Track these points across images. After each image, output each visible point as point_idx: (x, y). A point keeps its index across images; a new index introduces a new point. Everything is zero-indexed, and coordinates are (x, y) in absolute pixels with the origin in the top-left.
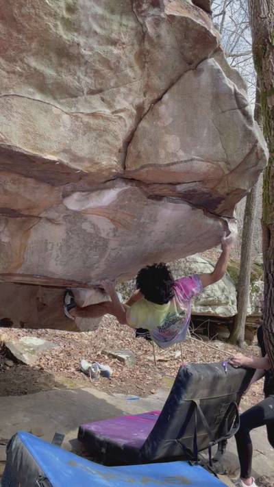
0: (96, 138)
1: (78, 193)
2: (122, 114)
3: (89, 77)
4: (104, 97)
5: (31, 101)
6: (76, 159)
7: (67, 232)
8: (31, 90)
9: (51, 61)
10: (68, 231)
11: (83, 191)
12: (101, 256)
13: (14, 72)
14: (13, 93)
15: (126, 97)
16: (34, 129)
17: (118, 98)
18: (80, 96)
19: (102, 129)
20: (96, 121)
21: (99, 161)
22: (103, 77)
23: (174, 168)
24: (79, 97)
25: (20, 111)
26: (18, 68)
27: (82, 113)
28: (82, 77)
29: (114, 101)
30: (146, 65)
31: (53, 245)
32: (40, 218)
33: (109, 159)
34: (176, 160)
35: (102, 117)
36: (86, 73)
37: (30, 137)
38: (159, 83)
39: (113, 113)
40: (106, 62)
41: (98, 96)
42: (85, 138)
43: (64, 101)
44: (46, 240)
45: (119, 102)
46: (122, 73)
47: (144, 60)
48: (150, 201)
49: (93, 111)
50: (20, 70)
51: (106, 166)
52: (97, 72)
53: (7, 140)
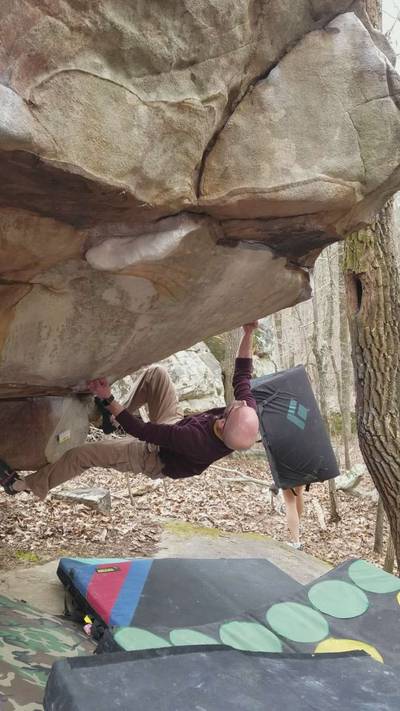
0: (175, 146)
1: (115, 240)
2: (214, 104)
3: (184, 39)
4: (196, 73)
5: (97, 81)
6: (146, 183)
7: (75, 308)
8: (98, 61)
9: (134, 8)
10: (78, 304)
11: (121, 237)
12: (122, 341)
13: (79, 29)
14: (73, 68)
15: (224, 73)
16: (99, 132)
17: (215, 76)
18: (166, 72)
19: (185, 129)
20: (181, 117)
21: (170, 186)
22: (202, 40)
23: (285, 194)
24: (163, 74)
25: (83, 99)
26: (87, 22)
27: (166, 102)
28: (175, 39)
29: (208, 80)
30: (261, 20)
31: (50, 330)
32: (32, 284)
33: (183, 181)
34: (288, 181)
35: (190, 108)
36: (181, 31)
37: (92, 146)
38: (269, 50)
39: (203, 102)
40: (212, 14)
41: (187, 73)
42: (162, 146)
43: (141, 80)
44: (40, 323)
45: (214, 83)
46: (230, 32)
47: (259, 12)
48: (220, 249)
49: (181, 98)
50: (90, 25)
51: (178, 194)
52: (196, 29)
53: (61, 153)
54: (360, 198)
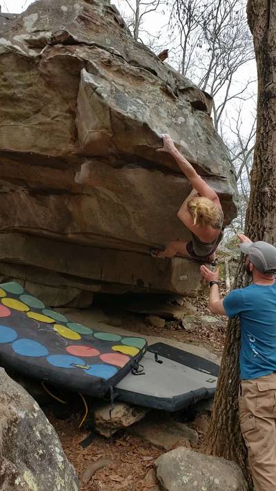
0: (50, 136)
4: (43, 113)
15: (55, 108)
16: (13, 139)
17: (50, 111)
19: (50, 130)
20: (44, 127)
21: (60, 148)
22: (35, 103)
24: (30, 117)
27: (34, 125)
28: (25, 107)
30: (55, 88)
33: (67, 146)
35: (46, 123)
36: (26, 104)
37: (12, 143)
38: (70, 95)
39: (52, 119)
40: (32, 96)
41: (39, 114)
42: (43, 137)
45: (52, 113)
46: (43, 97)
47: (52, 86)
49: (39, 122)
52: (31, 102)
54: (111, 135)
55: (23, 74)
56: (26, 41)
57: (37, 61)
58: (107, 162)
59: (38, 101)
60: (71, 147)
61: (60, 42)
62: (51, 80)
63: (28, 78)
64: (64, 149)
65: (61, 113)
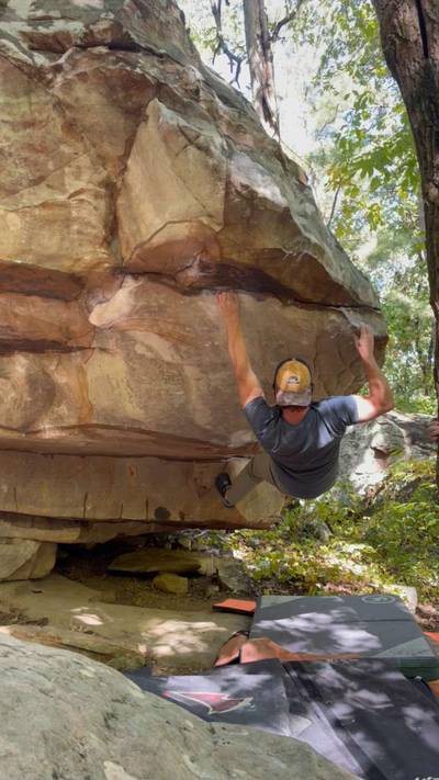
0: (61, 231)
2: (82, 197)
3: (22, 167)
4: (51, 183)
7: (126, 362)
10: (126, 360)
15: (77, 176)
17: (67, 180)
18: (21, 190)
19: (63, 218)
20: (51, 212)
21: (80, 256)
22: (36, 163)
23: (154, 241)
24: (20, 192)
28: (13, 170)
29: (63, 184)
30: (84, 135)
32: (93, 349)
33: (95, 252)
34: (153, 231)
35: (56, 205)
36: (16, 164)
38: (112, 150)
39: (70, 197)
40: (31, 147)
42: (46, 233)
45: (70, 184)
46: (56, 152)
47: (77, 131)
48: (186, 298)
49: (42, 201)
51: (92, 261)
52: (26, 160)
54: (217, 229)
55: (14, 101)
56: (23, 34)
57: (50, 76)
58: (173, 283)
59: (42, 158)
60: (102, 253)
61: (102, 44)
62: (78, 116)
63: (25, 109)
64: (87, 258)
65: (91, 186)
